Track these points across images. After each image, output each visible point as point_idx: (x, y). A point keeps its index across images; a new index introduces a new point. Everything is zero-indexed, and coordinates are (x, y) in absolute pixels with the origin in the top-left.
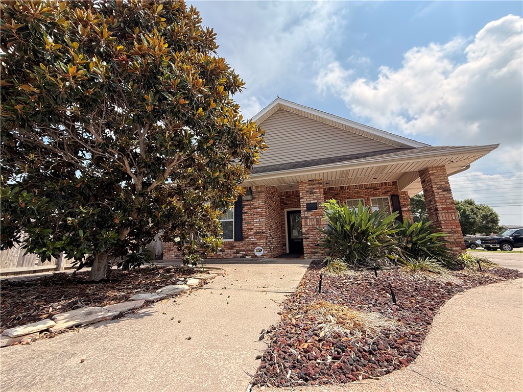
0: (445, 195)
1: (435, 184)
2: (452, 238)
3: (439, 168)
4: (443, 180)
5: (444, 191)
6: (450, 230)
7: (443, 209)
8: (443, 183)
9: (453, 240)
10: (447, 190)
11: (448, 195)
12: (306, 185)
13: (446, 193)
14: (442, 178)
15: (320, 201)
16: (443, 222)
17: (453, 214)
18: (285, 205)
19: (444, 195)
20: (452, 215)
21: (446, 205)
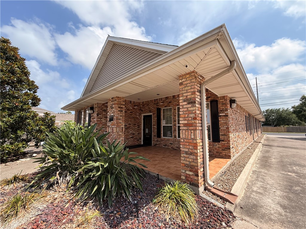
0: (189, 109)
1: (182, 95)
2: (188, 159)
3: (188, 76)
4: (189, 91)
5: (189, 103)
6: (187, 150)
7: (185, 125)
8: (189, 94)
9: (188, 163)
10: (192, 103)
11: (192, 109)
12: (110, 102)
13: (190, 106)
14: (190, 88)
15: (115, 114)
16: (182, 141)
17: (192, 131)
18: (142, 111)
19: (187, 108)
20: (191, 133)
21: (188, 120)
